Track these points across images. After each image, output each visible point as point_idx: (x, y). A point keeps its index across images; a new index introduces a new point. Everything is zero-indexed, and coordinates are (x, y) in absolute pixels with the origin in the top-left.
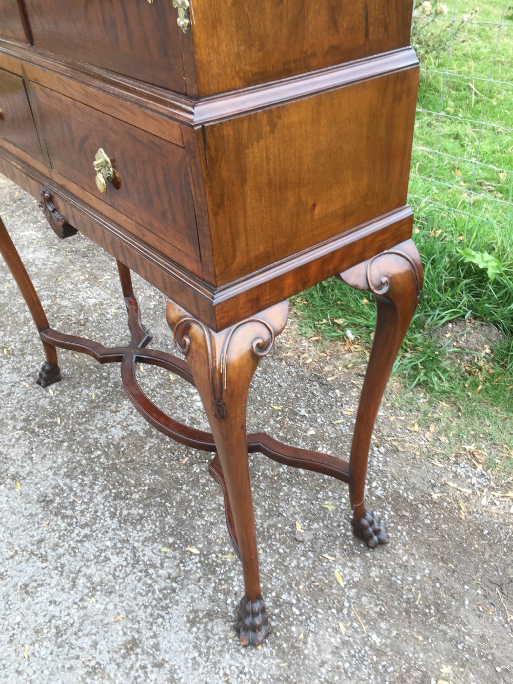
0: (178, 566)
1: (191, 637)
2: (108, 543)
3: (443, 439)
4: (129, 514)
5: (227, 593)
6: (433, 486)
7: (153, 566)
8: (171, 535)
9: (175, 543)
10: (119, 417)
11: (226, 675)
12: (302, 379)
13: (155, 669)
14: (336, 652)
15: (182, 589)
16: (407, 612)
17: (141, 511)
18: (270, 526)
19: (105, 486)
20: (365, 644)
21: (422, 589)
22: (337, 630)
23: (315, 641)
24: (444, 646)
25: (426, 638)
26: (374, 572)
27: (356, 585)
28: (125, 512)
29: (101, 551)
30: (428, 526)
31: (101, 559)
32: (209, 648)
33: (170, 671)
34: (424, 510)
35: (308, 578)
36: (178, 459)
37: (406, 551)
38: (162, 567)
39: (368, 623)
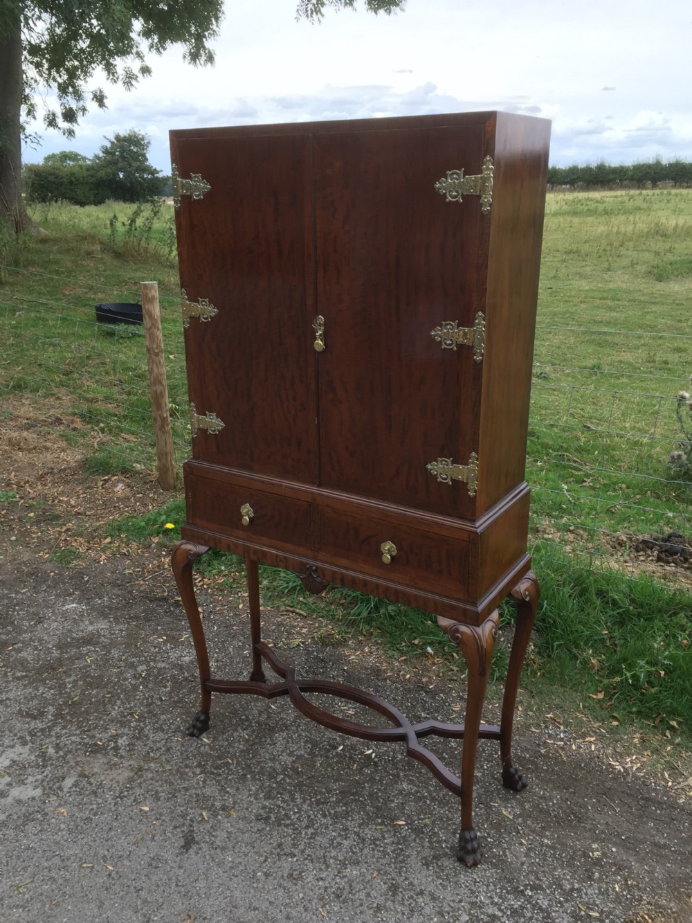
1: (431, 872)
2: (334, 834)
3: (531, 713)
4: (336, 812)
5: (439, 842)
6: (539, 745)
8: (377, 817)
9: (383, 822)
10: (279, 747)
11: (466, 886)
12: (410, 691)
13: (419, 896)
14: (527, 855)
15: (407, 848)
16: (558, 822)
17: (344, 808)
18: (444, 796)
19: (304, 797)
20: (542, 846)
21: (561, 808)
22: (521, 844)
23: (511, 853)
24: (587, 835)
25: (576, 833)
26: (527, 806)
27: (520, 816)
28: (332, 812)
29: (333, 840)
30: (547, 770)
31: (335, 844)
32: (447, 875)
33: (430, 895)
34: (540, 762)
35: (487, 820)
36: (349, 767)
37: (540, 789)
38: (384, 838)
39: (538, 835)
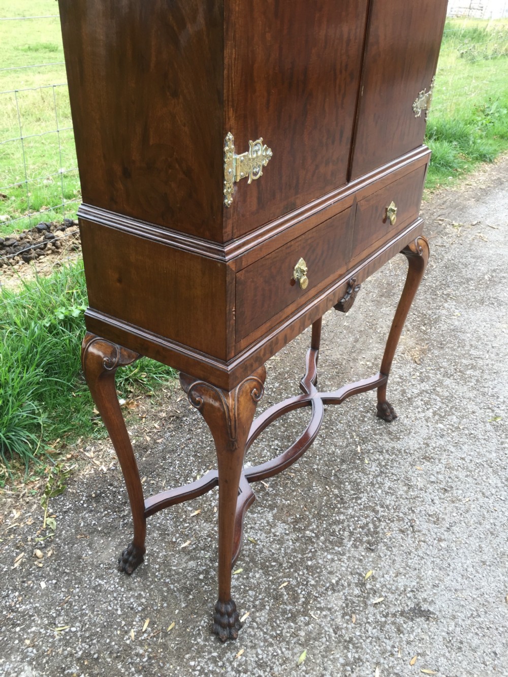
0: (372, 453)
4: (352, 490)
7: (380, 464)
8: (354, 463)
9: (359, 459)
13: (430, 445)
17: (347, 484)
26: (328, 383)
38: (378, 459)
